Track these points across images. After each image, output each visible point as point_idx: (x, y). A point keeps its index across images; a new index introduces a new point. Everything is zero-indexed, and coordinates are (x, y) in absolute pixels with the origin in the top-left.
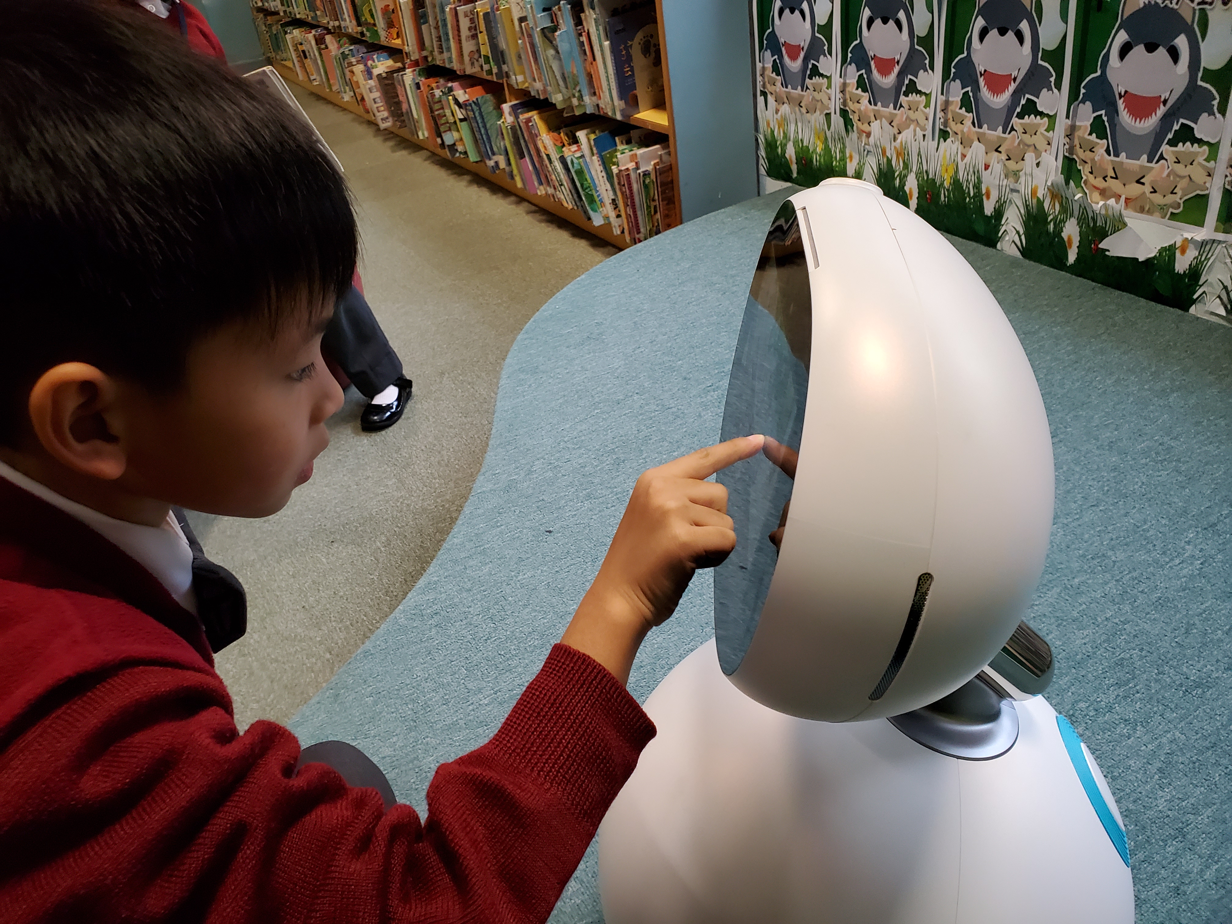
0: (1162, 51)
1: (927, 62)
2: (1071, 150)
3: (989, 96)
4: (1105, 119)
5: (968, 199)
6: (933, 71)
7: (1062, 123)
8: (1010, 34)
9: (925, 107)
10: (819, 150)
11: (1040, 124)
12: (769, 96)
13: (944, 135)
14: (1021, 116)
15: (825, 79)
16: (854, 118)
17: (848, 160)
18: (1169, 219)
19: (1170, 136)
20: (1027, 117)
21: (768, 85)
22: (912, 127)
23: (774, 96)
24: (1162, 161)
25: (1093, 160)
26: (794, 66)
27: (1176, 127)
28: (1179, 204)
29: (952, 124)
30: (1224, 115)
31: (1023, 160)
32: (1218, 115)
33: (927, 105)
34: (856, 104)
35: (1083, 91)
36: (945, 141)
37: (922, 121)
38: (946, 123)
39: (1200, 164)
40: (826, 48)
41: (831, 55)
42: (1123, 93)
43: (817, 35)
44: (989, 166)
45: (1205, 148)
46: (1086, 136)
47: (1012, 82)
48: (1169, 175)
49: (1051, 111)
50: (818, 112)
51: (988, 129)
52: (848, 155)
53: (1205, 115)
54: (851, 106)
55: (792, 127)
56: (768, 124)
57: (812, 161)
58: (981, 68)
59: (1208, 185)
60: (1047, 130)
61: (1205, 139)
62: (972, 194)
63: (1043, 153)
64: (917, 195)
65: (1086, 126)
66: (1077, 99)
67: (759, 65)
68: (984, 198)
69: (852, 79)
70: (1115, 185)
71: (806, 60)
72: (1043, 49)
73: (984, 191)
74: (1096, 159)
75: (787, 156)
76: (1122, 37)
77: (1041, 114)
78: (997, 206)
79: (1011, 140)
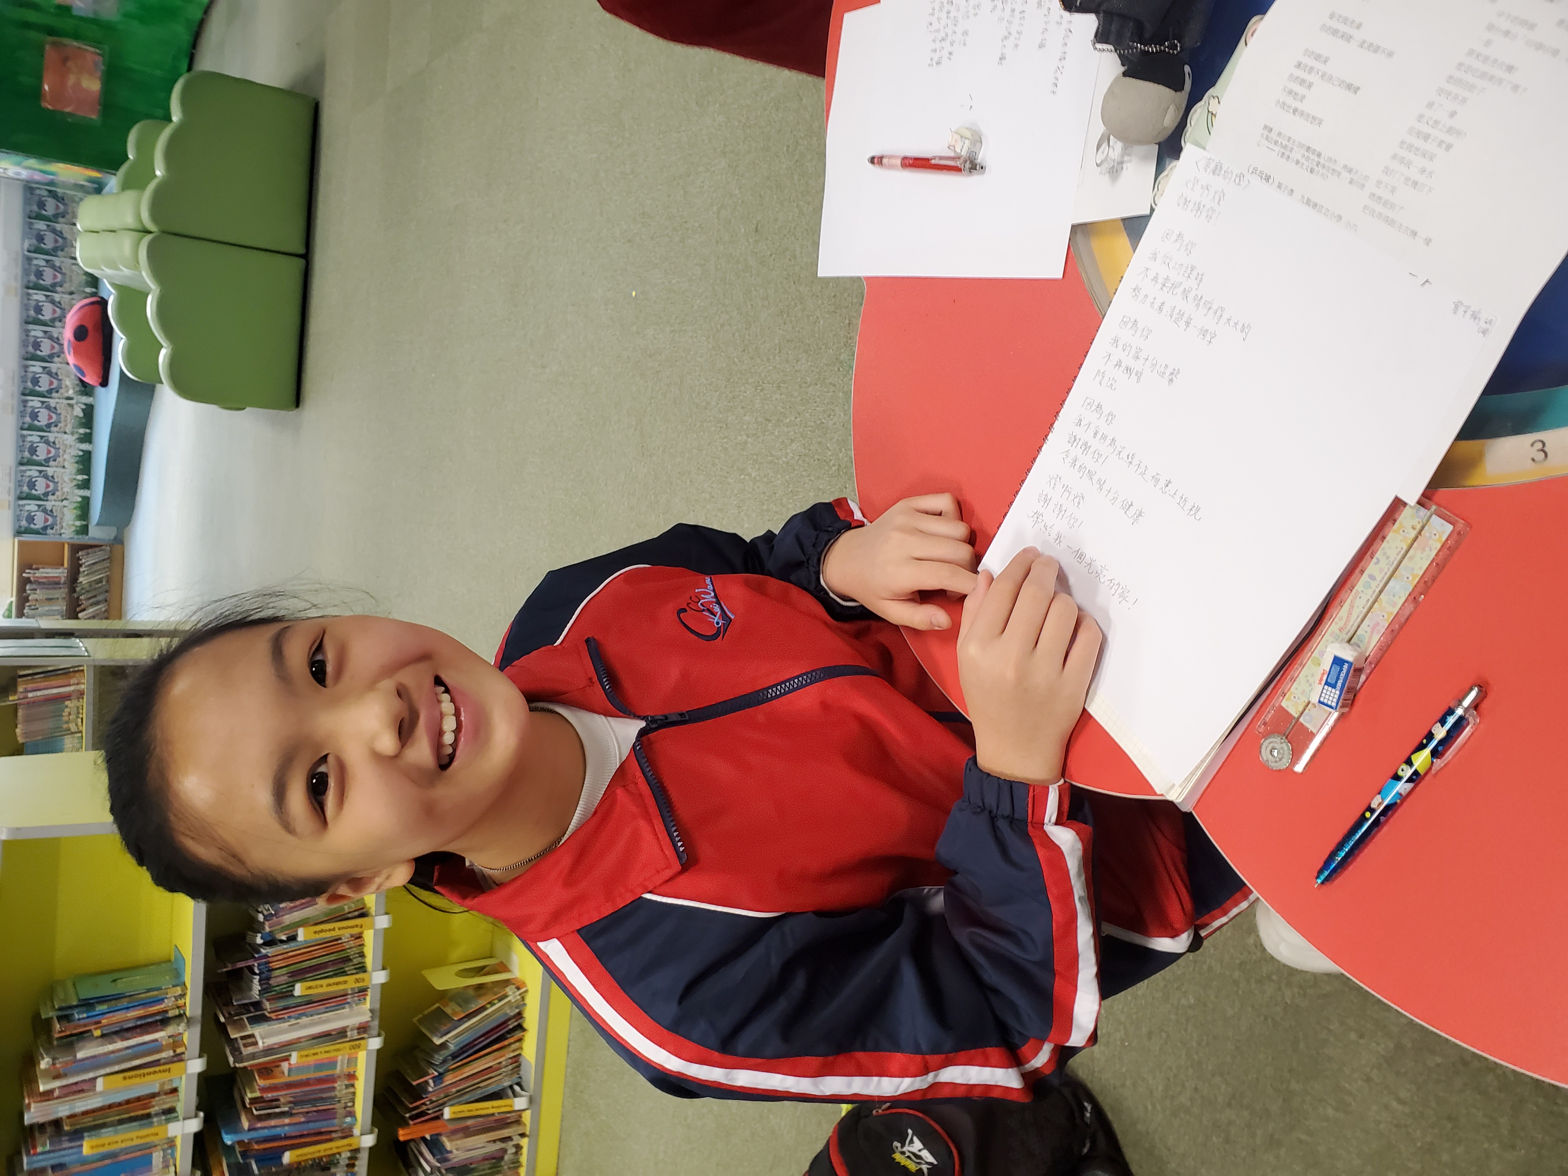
0: (38, 414)
1: (45, 473)
2: (62, 432)
4: (54, 424)
6: (47, 471)
7: (56, 435)
8: (37, 449)
9: (57, 473)
15: (53, 508)
16: (64, 497)
19: (56, 411)
20: (56, 443)
22: (63, 477)
24: (61, 412)
27: (54, 410)
35: (48, 430)
40: (44, 507)
47: (48, 448)
53: (51, 405)
54: (60, 498)
61: (55, 404)
69: (53, 498)
72: (40, 440)
76: (36, 422)
77: (55, 440)
79: (62, 448)
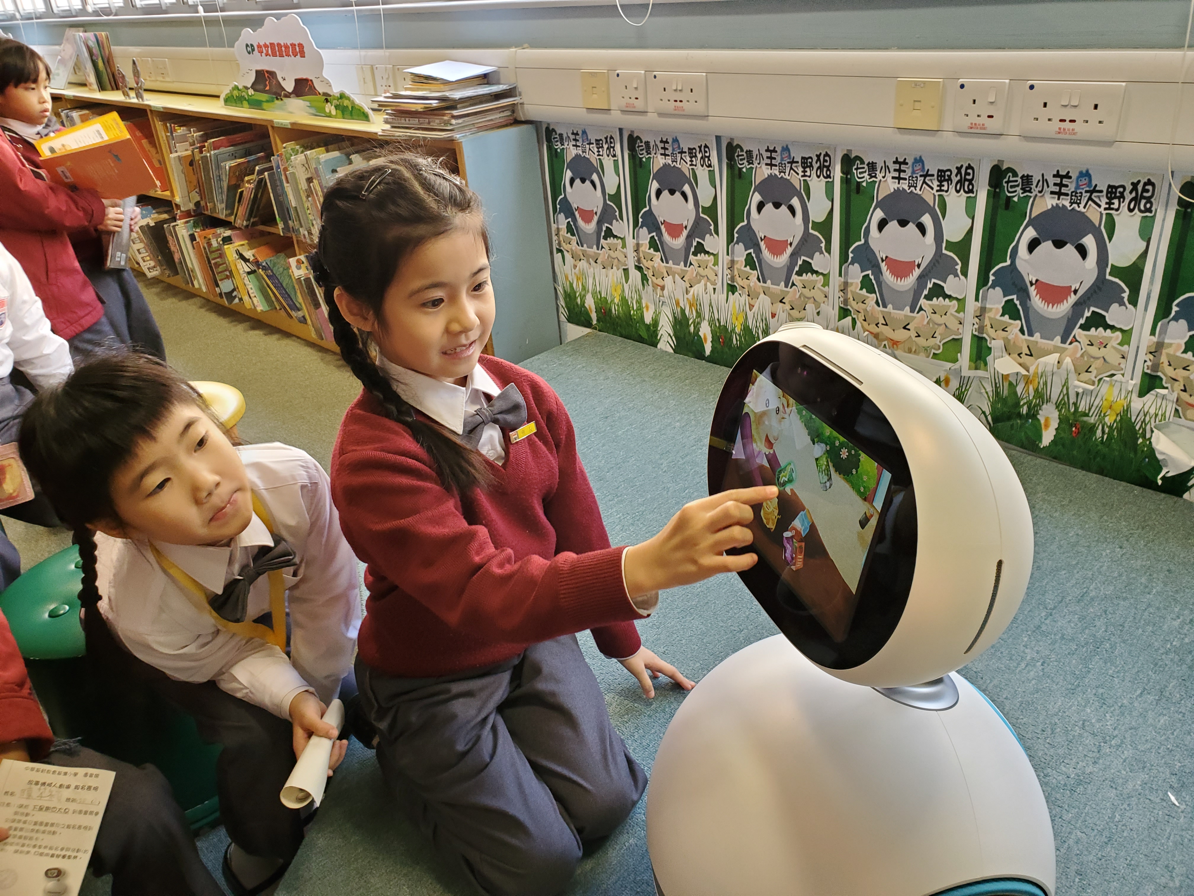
0: (911, 227)
1: (712, 228)
3: (770, 257)
4: (872, 277)
6: (718, 235)
7: (836, 281)
9: (714, 265)
10: (616, 301)
11: (817, 281)
12: (565, 253)
13: (732, 289)
15: (620, 240)
16: (649, 274)
17: (645, 310)
18: (932, 358)
19: (926, 292)
21: (563, 244)
22: (703, 282)
23: (570, 253)
25: (865, 310)
26: (590, 228)
27: (930, 285)
28: (939, 346)
29: (739, 280)
30: (966, 276)
31: (804, 309)
32: (962, 277)
33: (716, 263)
34: (649, 262)
35: (851, 255)
36: (733, 294)
37: (712, 277)
38: (733, 279)
39: (952, 314)
40: (617, 214)
41: (622, 219)
42: (884, 258)
43: (608, 202)
44: (775, 314)
45: (955, 302)
46: (858, 291)
47: (789, 246)
48: (928, 323)
49: (825, 270)
50: (614, 268)
51: (772, 284)
52: (644, 305)
53: (951, 277)
54: (645, 263)
55: (591, 281)
56: (567, 278)
57: (610, 310)
58: (760, 234)
59: (961, 331)
60: (823, 286)
61: (954, 295)
63: (822, 305)
64: (711, 339)
65: (857, 283)
66: (846, 261)
67: (554, 226)
69: (645, 241)
70: (885, 331)
71: (600, 223)
72: (813, 221)
74: (868, 309)
75: (586, 305)
76: (879, 214)
77: (816, 272)
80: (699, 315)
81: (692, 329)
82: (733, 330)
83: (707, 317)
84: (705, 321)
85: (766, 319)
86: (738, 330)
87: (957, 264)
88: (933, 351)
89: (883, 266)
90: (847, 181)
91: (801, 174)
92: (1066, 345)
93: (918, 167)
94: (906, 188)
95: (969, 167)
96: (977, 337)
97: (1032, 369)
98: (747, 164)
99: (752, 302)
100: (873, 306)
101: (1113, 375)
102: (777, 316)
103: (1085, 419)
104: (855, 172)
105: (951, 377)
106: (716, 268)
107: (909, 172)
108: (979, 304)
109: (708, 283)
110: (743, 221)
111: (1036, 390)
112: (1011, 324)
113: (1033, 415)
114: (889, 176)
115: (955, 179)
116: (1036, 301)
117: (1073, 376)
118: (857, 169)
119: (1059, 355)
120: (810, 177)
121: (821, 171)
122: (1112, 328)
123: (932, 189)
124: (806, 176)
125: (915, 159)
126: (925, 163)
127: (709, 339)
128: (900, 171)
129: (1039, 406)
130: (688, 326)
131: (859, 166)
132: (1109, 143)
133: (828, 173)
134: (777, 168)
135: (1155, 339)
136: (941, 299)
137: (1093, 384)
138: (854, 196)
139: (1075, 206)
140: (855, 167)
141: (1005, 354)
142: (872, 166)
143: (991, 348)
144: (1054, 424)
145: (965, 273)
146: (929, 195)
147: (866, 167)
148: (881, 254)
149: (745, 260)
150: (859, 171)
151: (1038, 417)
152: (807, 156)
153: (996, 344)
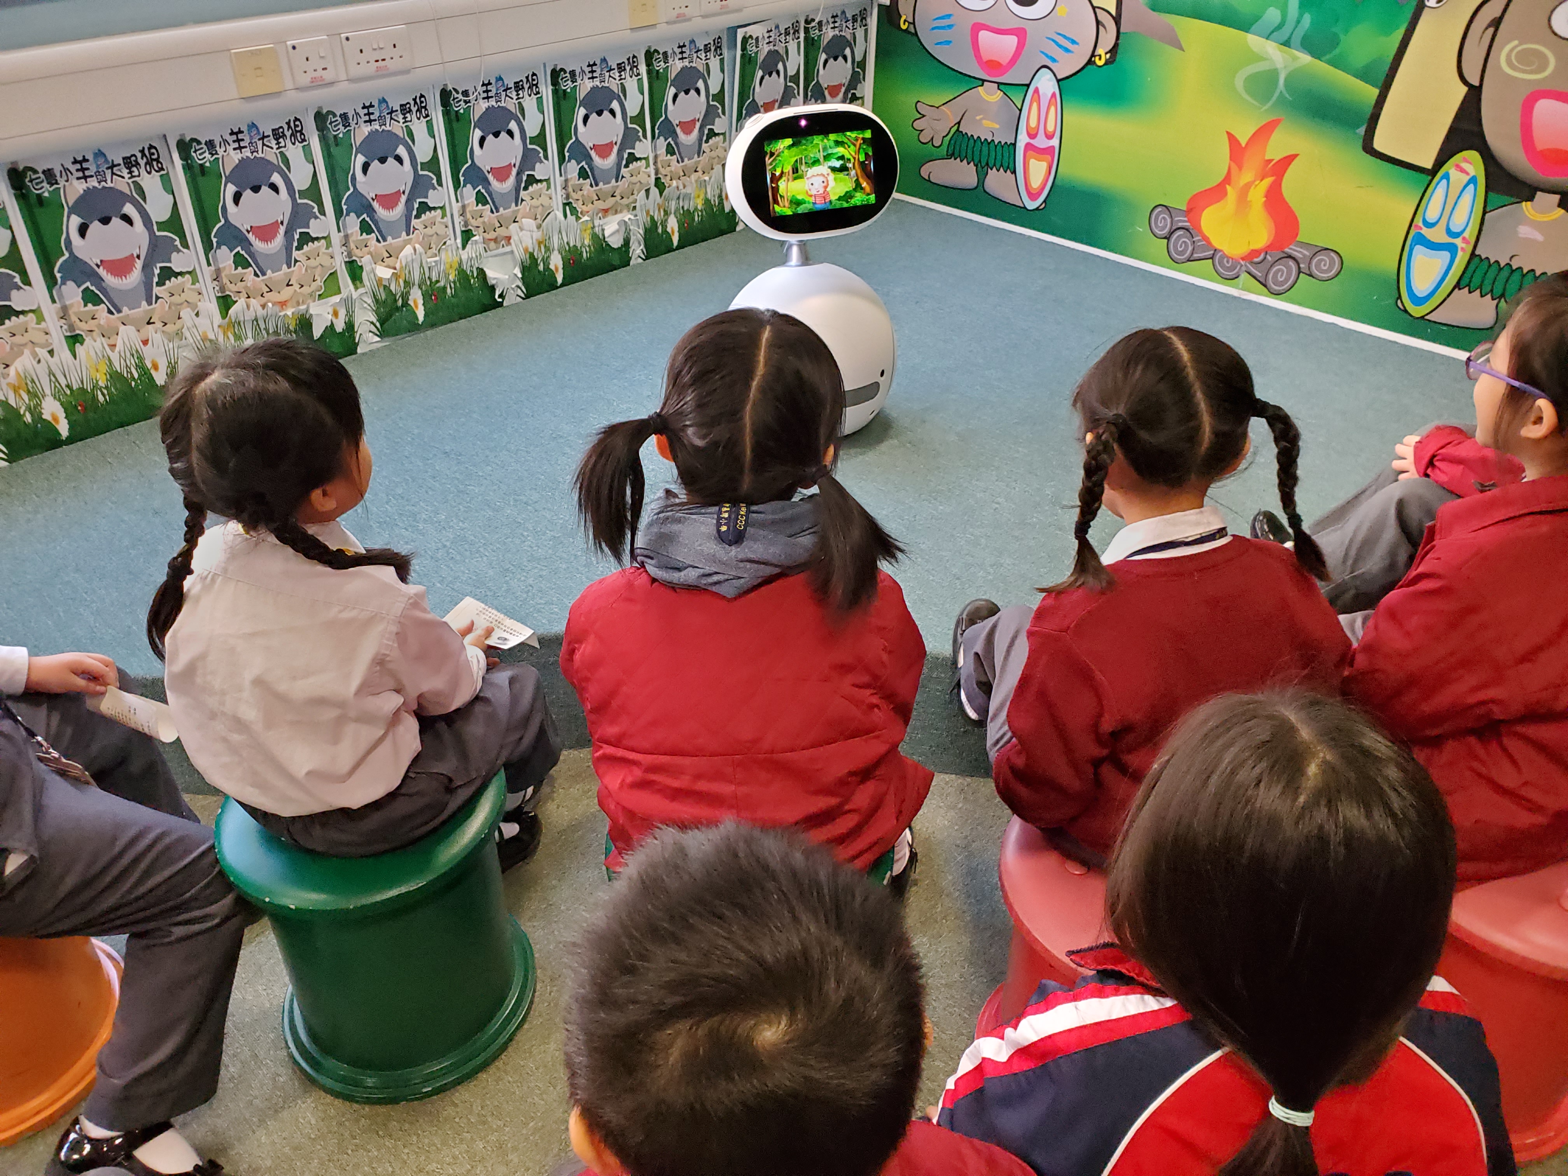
0: (264, 190)
1: (18, 280)
2: (222, 289)
3: (117, 282)
4: (243, 252)
5: (133, 383)
8: (116, 221)
11: (184, 282)
13: (74, 340)
14: (160, 283)
18: (319, 300)
19: (295, 244)
20: (167, 282)
22: (27, 352)
24: (298, 264)
25: (246, 287)
27: (297, 237)
29: (80, 325)
30: (324, 215)
31: (179, 318)
32: (322, 217)
33: (41, 320)
35: (214, 240)
37: (40, 338)
39: (324, 253)
42: (250, 229)
44: (148, 340)
45: (323, 241)
46: (233, 272)
47: (137, 260)
48: (306, 270)
49: (190, 267)
51: (130, 310)
53: (312, 221)
58: (94, 261)
59: (334, 264)
60: (193, 284)
61: (320, 236)
62: (136, 376)
63: (199, 304)
64: (64, 415)
65: (230, 265)
68: (153, 372)
70: (274, 296)
73: (149, 365)
74: (249, 285)
76: (231, 189)
77: (181, 274)
78: (169, 372)
79: (159, 309)
80: (33, 395)
81: (28, 418)
82: (95, 386)
83: (48, 391)
84: (47, 398)
85: (137, 351)
86: (102, 383)
87: (313, 208)
88: (318, 293)
89: (251, 237)
90: (188, 167)
91: (127, 176)
92: (411, 236)
93: (254, 132)
94: (249, 155)
95: (296, 119)
96: (349, 262)
97: (398, 266)
98: (48, 186)
99: (112, 342)
100: (253, 280)
101: (445, 243)
102: (150, 342)
103: (438, 285)
104: (194, 154)
105: (338, 308)
106: (43, 325)
107: (247, 140)
108: (342, 234)
109: (37, 349)
110: (63, 255)
111: (405, 282)
112: (368, 239)
113: (405, 304)
114: (230, 149)
115: (288, 134)
116: (381, 212)
117: (424, 256)
118: (195, 152)
119: (409, 246)
120: (139, 176)
121: (151, 166)
122: (434, 208)
123: (272, 148)
124: (135, 176)
125: (248, 126)
126: (259, 126)
127: (61, 414)
128: (238, 141)
129: (408, 293)
130: (19, 416)
131: (197, 148)
132: (407, 72)
133: (160, 165)
134: (95, 178)
135: (460, 204)
136: (310, 244)
137: (436, 256)
138: (200, 179)
139: (383, 127)
140: (193, 150)
141: (374, 265)
142: (210, 144)
143: (361, 267)
144: (420, 302)
145: (323, 212)
146: (270, 154)
147: (205, 147)
148: (244, 227)
149: (83, 298)
150: (198, 153)
151: (409, 302)
152: (129, 155)
153: (365, 261)
